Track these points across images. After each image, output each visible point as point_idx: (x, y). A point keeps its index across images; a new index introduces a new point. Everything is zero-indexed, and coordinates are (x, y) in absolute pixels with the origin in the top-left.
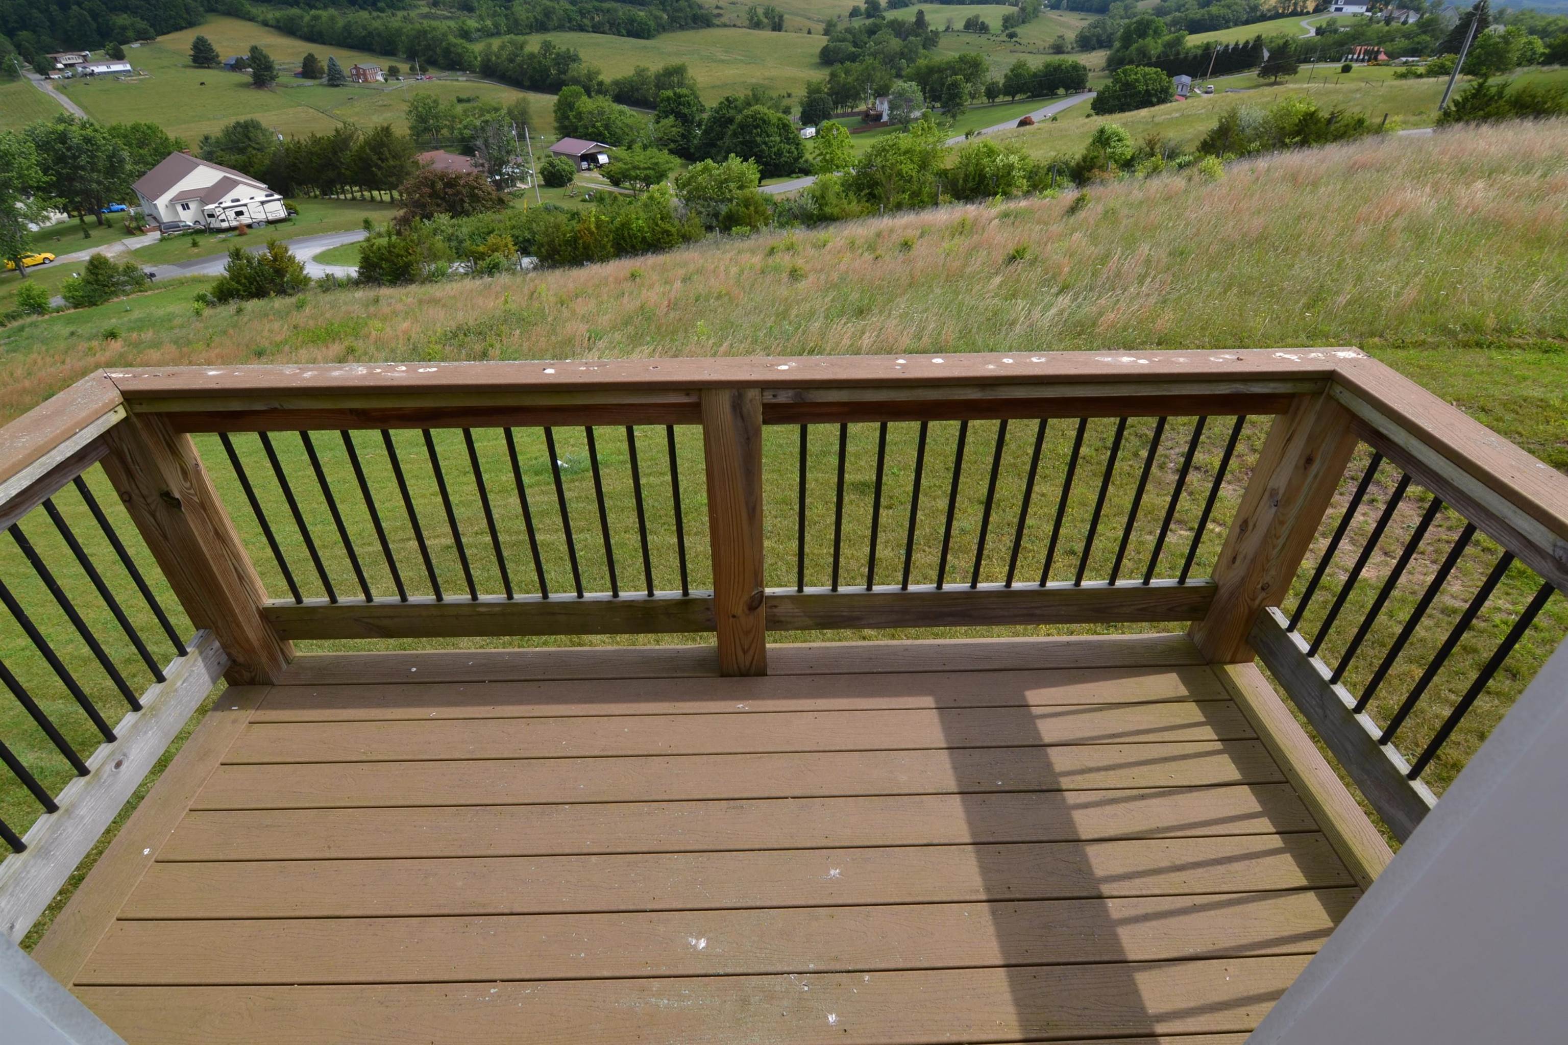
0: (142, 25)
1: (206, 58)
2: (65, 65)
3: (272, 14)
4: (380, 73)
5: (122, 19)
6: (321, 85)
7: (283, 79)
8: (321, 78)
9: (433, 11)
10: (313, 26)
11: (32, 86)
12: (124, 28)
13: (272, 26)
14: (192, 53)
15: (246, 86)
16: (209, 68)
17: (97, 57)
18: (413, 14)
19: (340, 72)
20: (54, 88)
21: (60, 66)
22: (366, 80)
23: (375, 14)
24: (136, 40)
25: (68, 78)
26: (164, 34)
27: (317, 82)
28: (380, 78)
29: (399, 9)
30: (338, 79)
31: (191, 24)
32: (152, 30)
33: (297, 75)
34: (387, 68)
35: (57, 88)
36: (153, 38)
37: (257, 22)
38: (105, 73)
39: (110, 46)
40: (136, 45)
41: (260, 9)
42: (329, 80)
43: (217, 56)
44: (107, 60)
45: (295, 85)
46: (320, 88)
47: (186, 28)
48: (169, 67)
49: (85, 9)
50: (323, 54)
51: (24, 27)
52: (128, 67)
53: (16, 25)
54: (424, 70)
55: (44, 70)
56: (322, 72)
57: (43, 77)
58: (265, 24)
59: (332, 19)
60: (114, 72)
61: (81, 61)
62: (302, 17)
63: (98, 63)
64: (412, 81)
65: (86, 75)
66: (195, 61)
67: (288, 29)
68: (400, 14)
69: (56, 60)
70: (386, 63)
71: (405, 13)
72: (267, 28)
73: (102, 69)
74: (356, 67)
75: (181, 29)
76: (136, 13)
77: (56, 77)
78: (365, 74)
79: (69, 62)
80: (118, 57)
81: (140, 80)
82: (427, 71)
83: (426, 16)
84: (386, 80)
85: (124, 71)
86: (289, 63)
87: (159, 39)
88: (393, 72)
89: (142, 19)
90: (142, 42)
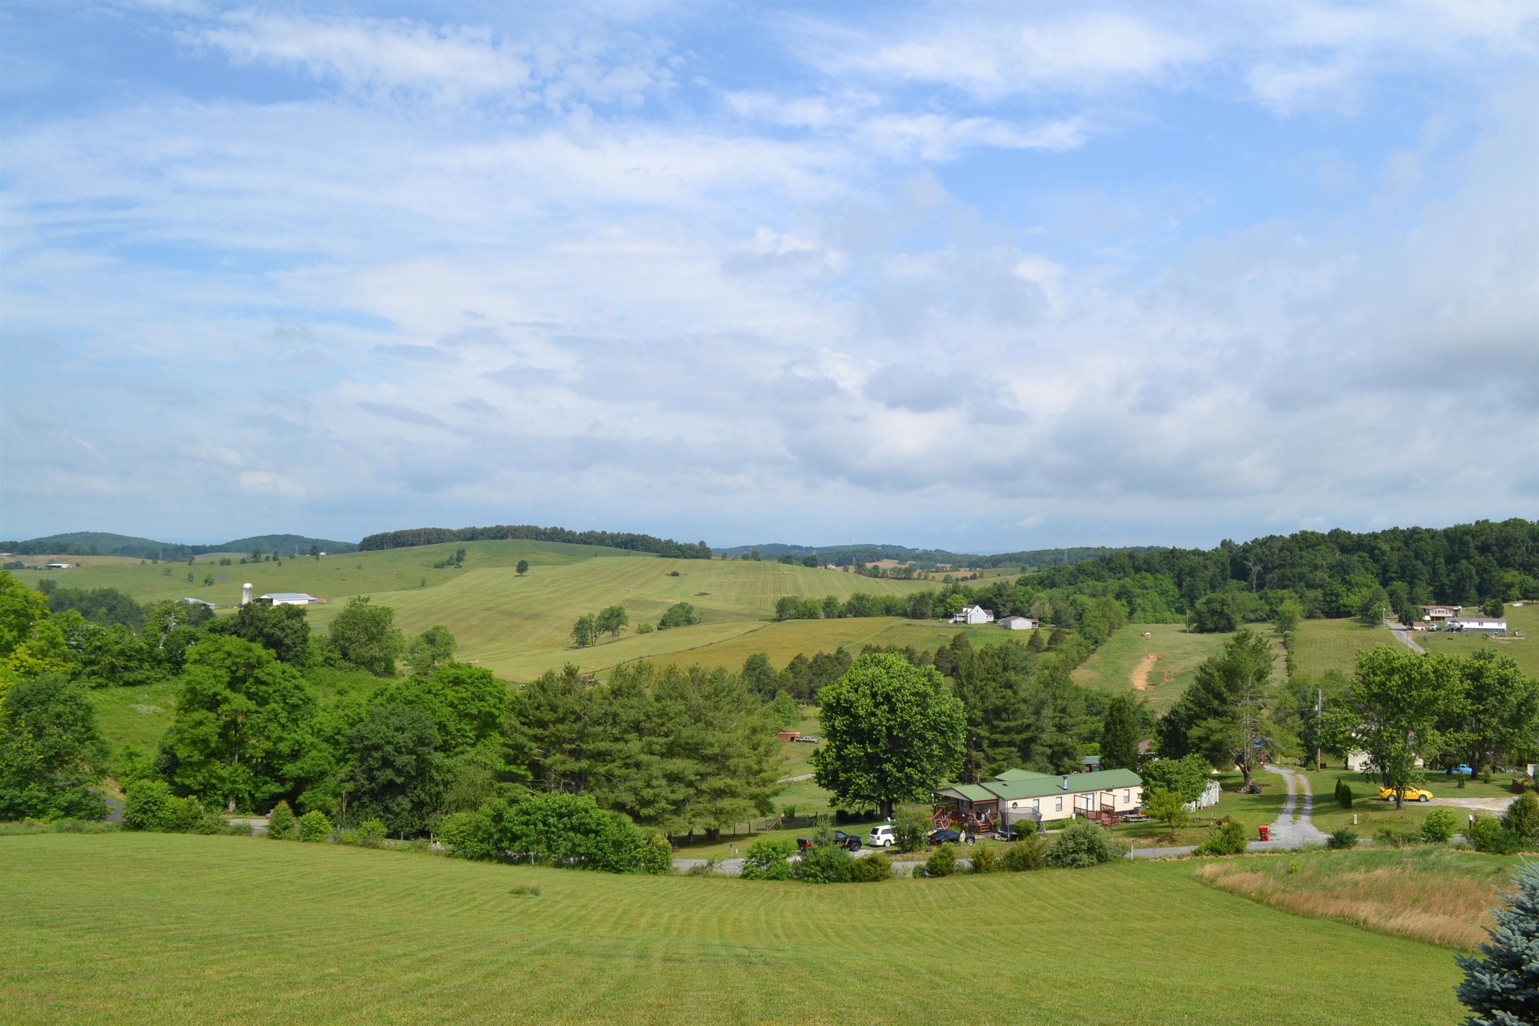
2: (1433, 618)
5: (1511, 576)
11: (1391, 634)
12: (1510, 586)
17: (1469, 613)
20: (1413, 639)
21: (1427, 618)
24: (1518, 599)
25: (1432, 630)
35: (1416, 640)
38: (1474, 630)
39: (1489, 603)
40: (1518, 604)
44: (1480, 616)
49: (1472, 564)
51: (1402, 578)
52: (1504, 626)
53: (1394, 575)
55: (1407, 620)
57: (1405, 627)
60: (1485, 630)
61: (1451, 615)
63: (1469, 619)
65: (1452, 630)
69: (1426, 612)
73: (1475, 625)
76: (1529, 570)
77: (1420, 628)
79: (1438, 615)
80: (1495, 614)
81: (1513, 641)
85: (1496, 630)
90: (1527, 601)
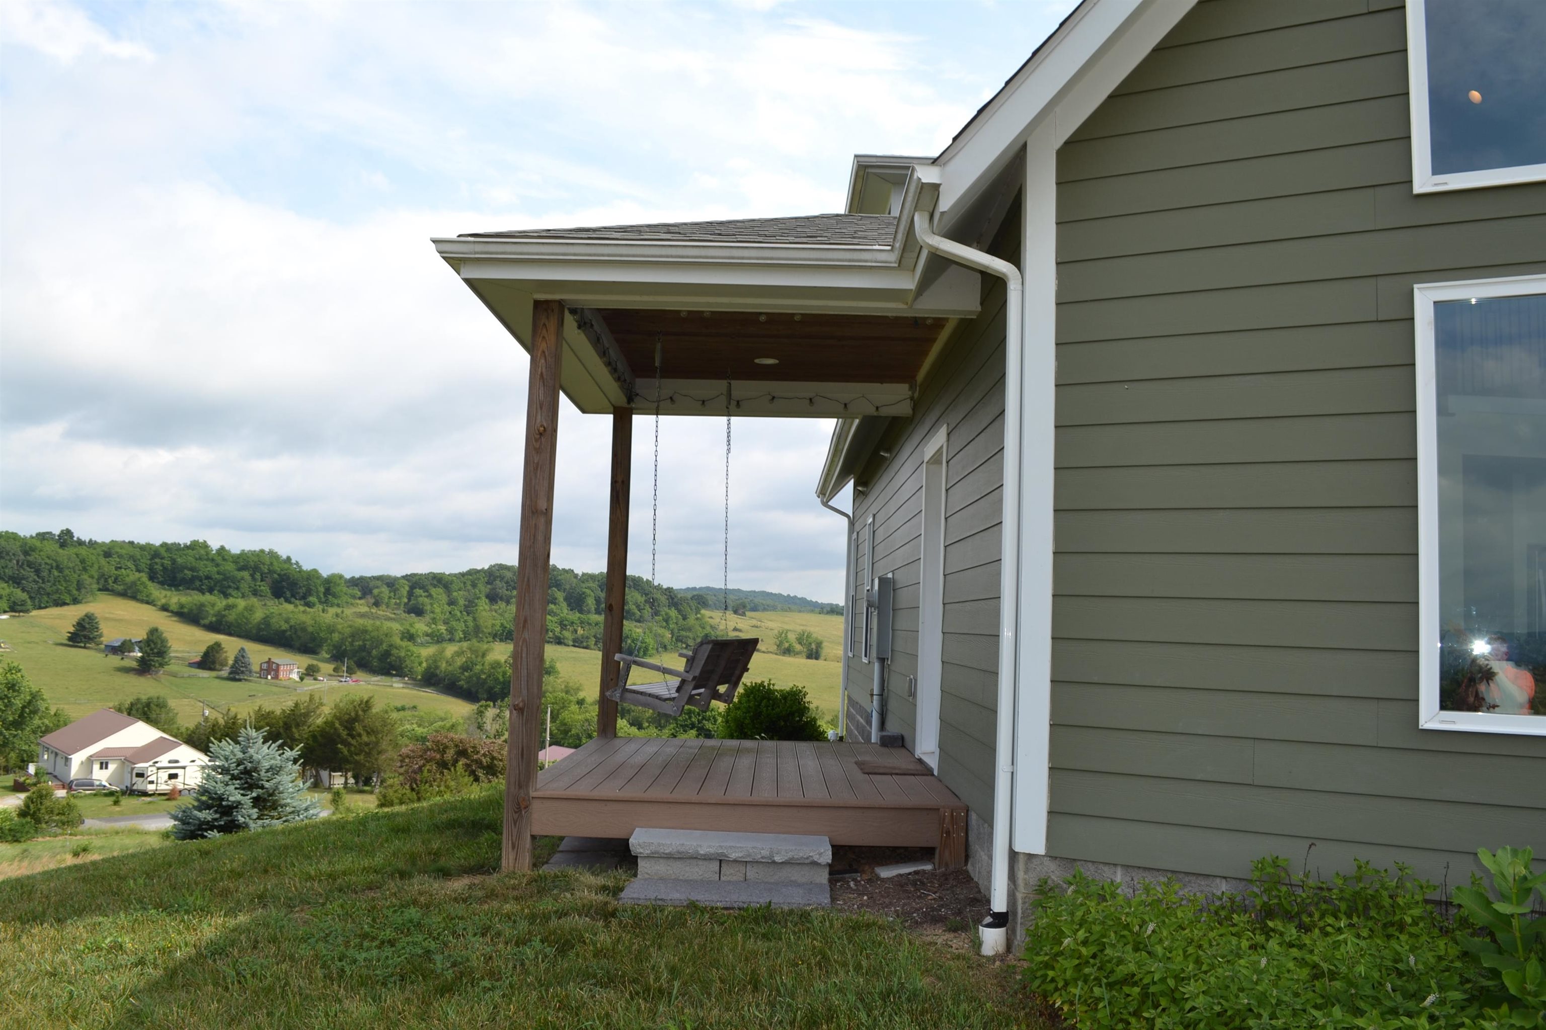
0: (20, 595)
1: (85, 637)
3: (175, 598)
4: (296, 670)
6: (218, 677)
7: (173, 667)
8: (221, 670)
9: (374, 611)
10: (224, 616)
13: (172, 612)
14: (72, 629)
15: (127, 670)
16: (85, 647)
18: (349, 611)
19: (247, 665)
22: (276, 677)
23: (302, 608)
24: (6, 612)
26: (40, 608)
27: (214, 674)
28: (295, 676)
29: (332, 606)
30: (243, 672)
31: (76, 601)
32: (29, 602)
33: (191, 665)
34: (306, 666)
36: (27, 611)
37: (154, 605)
40: (4, 617)
41: (164, 593)
42: (230, 673)
43: (101, 636)
45: (186, 675)
46: (217, 681)
47: (68, 604)
48: (37, 643)
50: (231, 645)
54: (350, 672)
56: (224, 664)
58: (164, 608)
59: (250, 609)
62: (213, 605)
64: (334, 683)
66: (70, 639)
67: (190, 617)
68: (332, 611)
70: (305, 661)
71: (339, 610)
72: (166, 613)
74: (269, 662)
75: (64, 604)
76: (19, 584)
78: (277, 671)
82: (355, 673)
83: (362, 615)
84: (302, 679)
86: (183, 652)
87: (34, 613)
88: (310, 672)
89: (23, 590)
90: (14, 614)
